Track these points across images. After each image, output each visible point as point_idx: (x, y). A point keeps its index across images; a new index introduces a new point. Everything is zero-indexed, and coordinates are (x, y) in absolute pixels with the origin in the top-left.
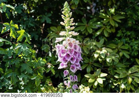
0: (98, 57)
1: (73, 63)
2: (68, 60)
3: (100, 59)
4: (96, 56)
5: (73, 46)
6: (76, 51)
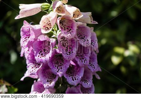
1: (75, 83)
2: (60, 74)
5: (75, 28)
6: (82, 44)
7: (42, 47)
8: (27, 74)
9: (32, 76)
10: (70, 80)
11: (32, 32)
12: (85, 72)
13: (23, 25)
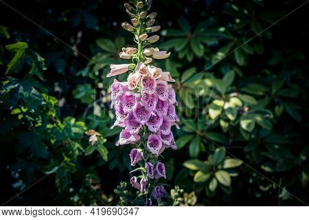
0: (219, 118)
1: (155, 130)
2: (143, 122)
3: (223, 123)
4: (214, 114)
5: (155, 86)
6: (160, 98)
7: (129, 101)
8: (116, 123)
9: (121, 125)
10: (151, 128)
11: (120, 88)
12: (164, 122)
13: (113, 82)
